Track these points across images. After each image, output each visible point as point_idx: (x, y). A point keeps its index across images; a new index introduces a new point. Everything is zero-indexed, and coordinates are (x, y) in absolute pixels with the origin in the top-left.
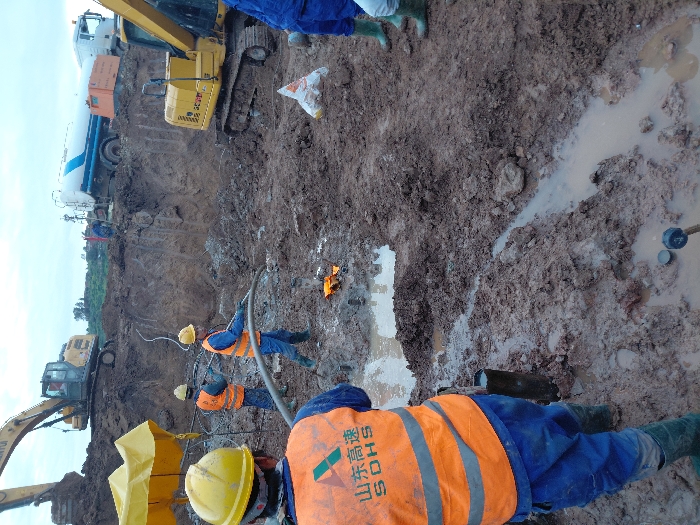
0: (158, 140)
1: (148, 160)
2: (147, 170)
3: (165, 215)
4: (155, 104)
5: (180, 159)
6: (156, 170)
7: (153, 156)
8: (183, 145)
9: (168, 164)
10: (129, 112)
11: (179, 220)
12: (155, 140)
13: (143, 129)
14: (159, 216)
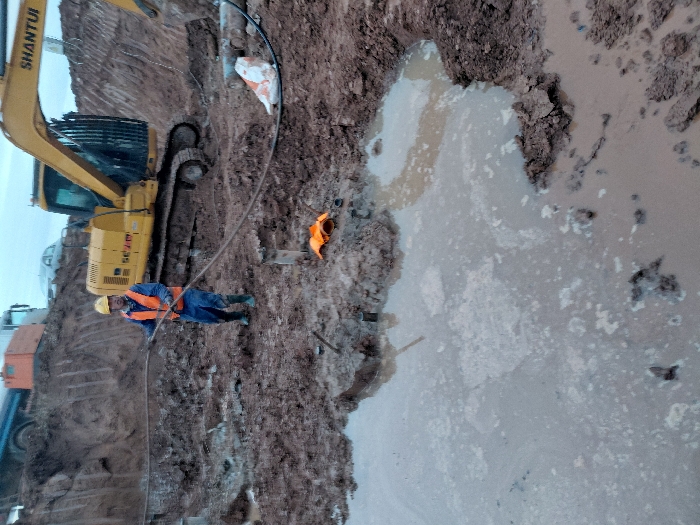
0: (84, 384)
1: (70, 411)
2: (68, 423)
3: (88, 472)
4: (81, 347)
5: (109, 400)
6: (78, 421)
7: (76, 404)
8: (112, 382)
9: (94, 409)
10: (50, 364)
11: (106, 474)
12: (80, 386)
13: (66, 377)
14: (80, 476)
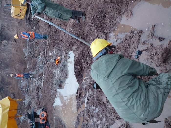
0: (9, 21)
1: (6, 27)
2: (6, 29)
4: (8, 11)
5: (16, 27)
6: (9, 30)
7: (8, 25)
8: (16, 23)
9: (12, 28)
11: (15, 43)
12: (8, 21)
13: (5, 18)
14: (10, 42)
